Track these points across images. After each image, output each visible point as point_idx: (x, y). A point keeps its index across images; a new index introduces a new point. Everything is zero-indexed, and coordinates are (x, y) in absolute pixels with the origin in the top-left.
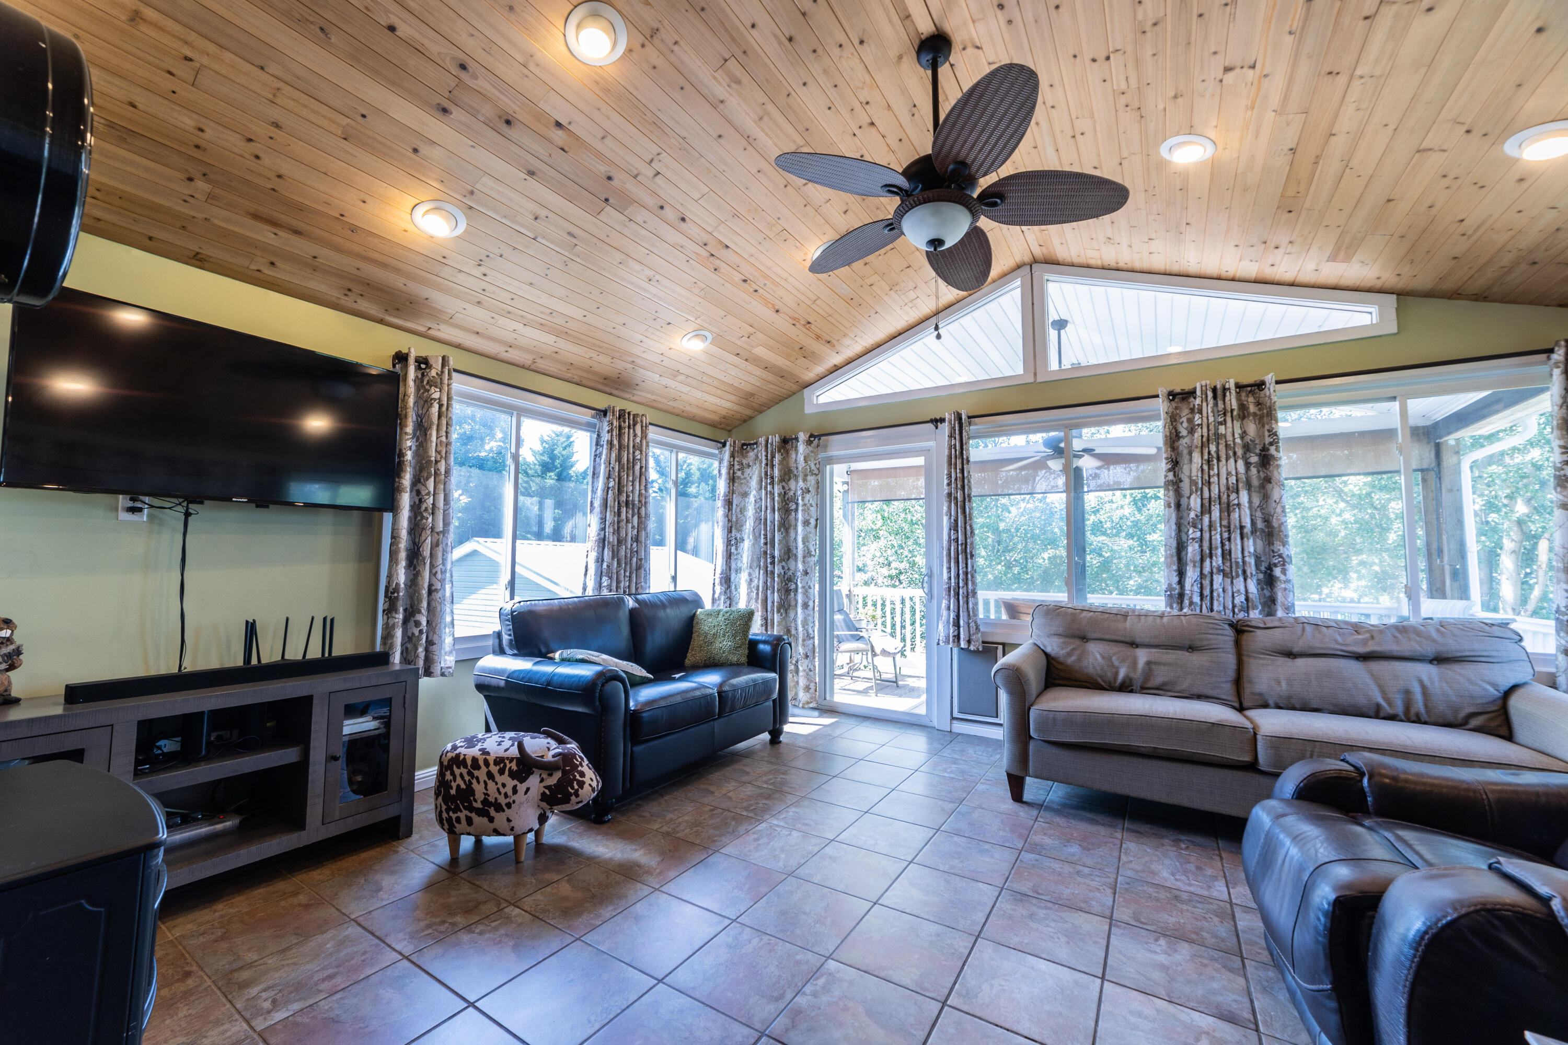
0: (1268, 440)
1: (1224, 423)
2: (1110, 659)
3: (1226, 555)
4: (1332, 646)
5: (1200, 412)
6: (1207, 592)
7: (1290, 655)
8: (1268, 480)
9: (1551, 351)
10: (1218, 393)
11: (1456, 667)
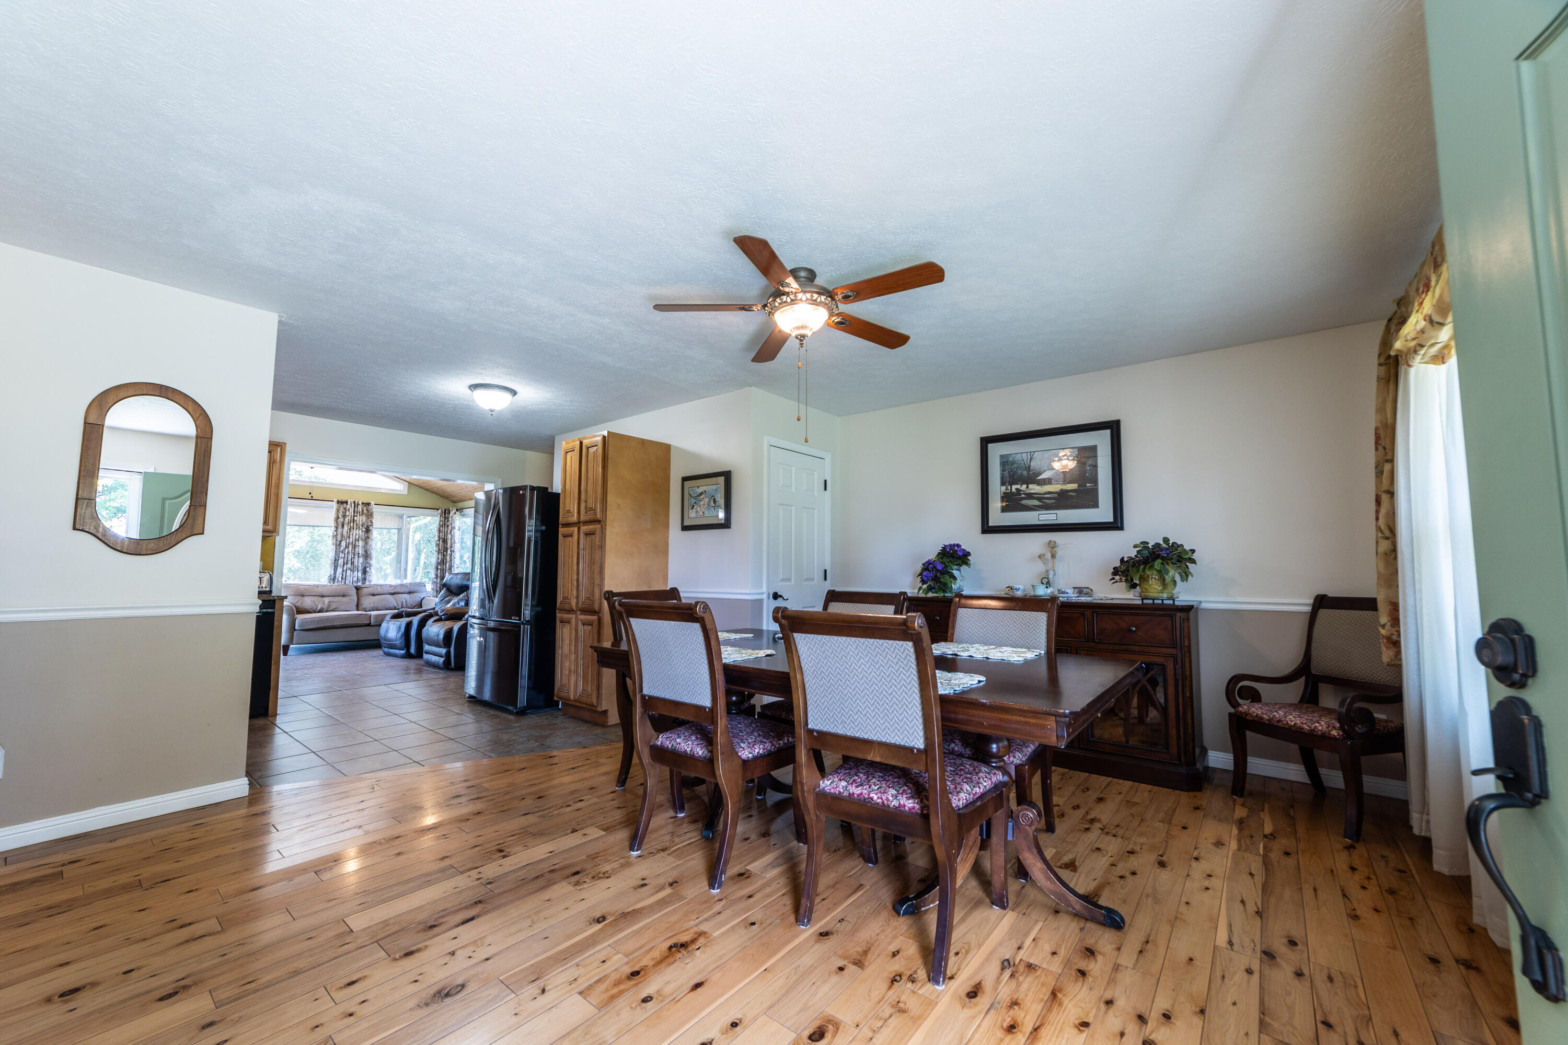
0: (369, 524)
1: (357, 516)
2: (314, 602)
3: (352, 563)
4: (385, 591)
5: (349, 511)
6: (344, 577)
7: (374, 595)
8: (368, 538)
9: (438, 509)
10: (356, 505)
11: (413, 594)
